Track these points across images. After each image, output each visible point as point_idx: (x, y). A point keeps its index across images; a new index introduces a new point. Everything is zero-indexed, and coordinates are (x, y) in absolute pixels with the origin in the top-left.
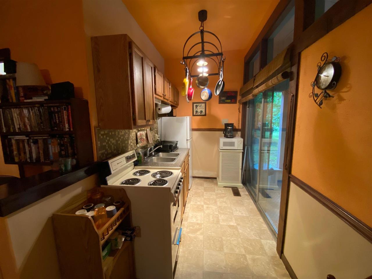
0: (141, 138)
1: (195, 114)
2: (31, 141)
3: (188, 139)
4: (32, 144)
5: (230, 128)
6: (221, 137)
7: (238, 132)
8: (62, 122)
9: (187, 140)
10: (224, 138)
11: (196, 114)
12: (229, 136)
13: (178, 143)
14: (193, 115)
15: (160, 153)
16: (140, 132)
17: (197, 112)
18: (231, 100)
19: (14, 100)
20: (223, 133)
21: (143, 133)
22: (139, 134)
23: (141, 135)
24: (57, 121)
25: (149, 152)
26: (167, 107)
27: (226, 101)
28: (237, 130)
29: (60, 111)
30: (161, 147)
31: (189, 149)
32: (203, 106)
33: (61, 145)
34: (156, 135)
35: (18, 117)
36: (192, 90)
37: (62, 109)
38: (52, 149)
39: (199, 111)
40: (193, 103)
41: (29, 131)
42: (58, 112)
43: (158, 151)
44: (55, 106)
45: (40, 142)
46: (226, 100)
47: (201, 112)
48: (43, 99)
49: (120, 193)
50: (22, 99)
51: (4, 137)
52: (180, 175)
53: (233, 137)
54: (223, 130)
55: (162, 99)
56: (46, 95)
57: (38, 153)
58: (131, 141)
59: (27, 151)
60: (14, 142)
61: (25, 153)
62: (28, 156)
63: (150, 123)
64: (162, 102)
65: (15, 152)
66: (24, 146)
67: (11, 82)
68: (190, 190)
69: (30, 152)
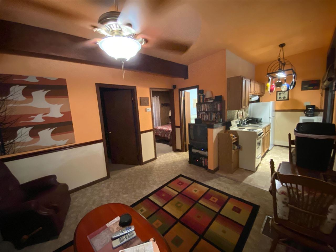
4: (207, 115)
5: (310, 109)
6: (302, 116)
7: (321, 112)
8: (217, 108)
9: (270, 117)
10: (304, 117)
11: (279, 99)
12: (309, 115)
13: (262, 119)
14: (277, 100)
15: (250, 124)
17: (280, 98)
18: (314, 87)
19: (202, 102)
20: (304, 113)
21: (241, 112)
22: (239, 113)
23: (240, 113)
25: (244, 122)
26: (255, 97)
28: (319, 111)
29: (217, 105)
30: (250, 120)
31: (271, 123)
32: (286, 93)
33: (216, 115)
34: (247, 114)
35: (203, 107)
38: (213, 117)
39: (282, 97)
41: (207, 111)
42: (216, 105)
43: (248, 123)
44: (216, 103)
45: (209, 114)
46: (308, 87)
47: (284, 97)
48: (212, 101)
49: (235, 133)
50: (205, 101)
51: (198, 113)
52: (262, 131)
53: (313, 116)
54: (304, 111)
55: (253, 94)
56: (213, 99)
57: (208, 118)
58: (235, 116)
59: (204, 117)
60: (200, 114)
61: (203, 118)
62: (204, 119)
63: (247, 107)
64: (252, 95)
65: (200, 118)
66: (203, 116)
67: (202, 97)
68: (270, 150)
69: (206, 117)
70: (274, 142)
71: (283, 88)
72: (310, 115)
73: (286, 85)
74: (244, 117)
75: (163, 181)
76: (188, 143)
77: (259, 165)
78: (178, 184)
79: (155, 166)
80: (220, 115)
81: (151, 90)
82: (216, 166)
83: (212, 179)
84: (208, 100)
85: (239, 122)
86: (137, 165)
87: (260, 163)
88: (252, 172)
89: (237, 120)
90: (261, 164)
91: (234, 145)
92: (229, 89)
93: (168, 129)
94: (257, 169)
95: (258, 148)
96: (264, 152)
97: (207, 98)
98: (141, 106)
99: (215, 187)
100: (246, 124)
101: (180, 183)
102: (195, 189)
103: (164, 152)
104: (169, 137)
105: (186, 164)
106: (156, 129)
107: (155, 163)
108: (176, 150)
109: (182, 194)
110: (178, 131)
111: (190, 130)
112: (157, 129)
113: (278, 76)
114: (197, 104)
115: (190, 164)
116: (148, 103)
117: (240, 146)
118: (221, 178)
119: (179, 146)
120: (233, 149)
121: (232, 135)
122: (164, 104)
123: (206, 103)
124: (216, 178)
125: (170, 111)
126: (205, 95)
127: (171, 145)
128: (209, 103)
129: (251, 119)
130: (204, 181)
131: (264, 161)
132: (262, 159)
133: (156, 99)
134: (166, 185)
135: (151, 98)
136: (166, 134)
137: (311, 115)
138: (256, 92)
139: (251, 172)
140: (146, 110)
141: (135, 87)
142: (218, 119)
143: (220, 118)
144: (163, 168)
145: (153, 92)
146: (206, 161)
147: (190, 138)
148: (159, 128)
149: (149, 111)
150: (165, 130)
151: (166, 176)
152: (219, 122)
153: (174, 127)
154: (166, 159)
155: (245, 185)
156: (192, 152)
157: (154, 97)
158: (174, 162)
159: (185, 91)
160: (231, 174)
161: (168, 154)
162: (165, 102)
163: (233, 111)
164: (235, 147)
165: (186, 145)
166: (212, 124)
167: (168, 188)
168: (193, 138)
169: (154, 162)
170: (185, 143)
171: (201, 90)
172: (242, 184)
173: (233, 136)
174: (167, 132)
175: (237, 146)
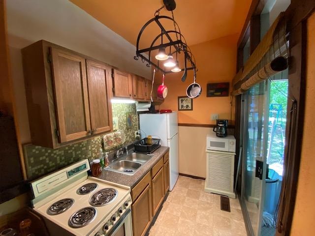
0: (108, 140)
5: (221, 125)
7: (232, 130)
9: (168, 139)
11: (182, 108)
12: (220, 134)
14: (179, 110)
18: (222, 93)
20: (214, 130)
21: (110, 135)
36: (164, 88)
40: (179, 98)
46: (215, 93)
47: (187, 106)
54: (214, 126)
68: (171, 191)
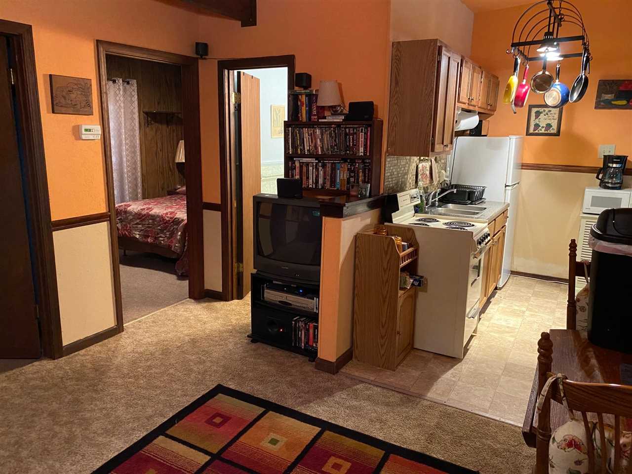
0: (423, 173)
1: (531, 131)
2: (320, 164)
3: (507, 184)
4: (320, 168)
5: (614, 165)
6: (591, 186)
8: (356, 145)
9: (506, 186)
10: (599, 189)
11: (535, 130)
12: (610, 185)
13: (486, 191)
14: (528, 134)
15: (450, 204)
16: (423, 164)
17: (537, 126)
18: (628, 102)
19: (304, 120)
20: (597, 177)
21: (427, 165)
22: (420, 166)
23: (423, 168)
24: (351, 144)
25: (432, 199)
26: (470, 117)
27: (613, 102)
29: (356, 133)
31: (509, 204)
32: (555, 114)
33: (350, 171)
34: (444, 172)
35: (309, 138)
36: (527, 87)
37: (359, 131)
38: (340, 176)
39: (543, 124)
40: (532, 107)
41: (320, 153)
42: (353, 134)
43: (444, 201)
44: (351, 128)
45: (329, 165)
46: (615, 101)
47: (549, 126)
48: (339, 119)
49: (407, 233)
50: (314, 118)
51: (289, 159)
52: (486, 230)
53: (620, 188)
54: (598, 171)
55: (466, 107)
56: (341, 114)
57: (325, 179)
58: (410, 176)
59: (311, 176)
60: (297, 164)
61: (308, 178)
62: (311, 181)
63: (447, 149)
64: (463, 110)
65: (297, 177)
66: (308, 170)
67: (304, 98)
68: (500, 289)
69: (316, 177)
70: (512, 263)
71: (550, 96)
72: (611, 183)
73: (558, 87)
74: (435, 183)
75: (149, 418)
76: (249, 268)
77: (472, 337)
78: (210, 422)
79: (117, 361)
80: (364, 172)
81: (101, 49)
82: (344, 350)
83: (330, 392)
84: (327, 113)
85: (421, 196)
86: (37, 358)
87: (475, 331)
88: (453, 360)
89: (414, 192)
90: (478, 335)
91: (404, 274)
92: (396, 81)
93: (171, 213)
94: (466, 350)
95: (472, 284)
96: (485, 296)
97: (323, 108)
98: (53, 112)
99: (340, 423)
100: (439, 206)
101: (218, 420)
102: (273, 436)
103: (156, 302)
104: (176, 246)
105: (237, 345)
106: (122, 214)
107: (116, 348)
108: (200, 294)
109: (223, 460)
110: (212, 221)
111: (260, 219)
112: (126, 212)
113: (542, 55)
114: (287, 125)
115: (253, 346)
116: (89, 105)
117: (422, 277)
118: (360, 386)
119: (214, 279)
120: (401, 289)
121: (398, 240)
122: (160, 114)
123: (319, 125)
124: (342, 387)
125: (182, 143)
126: (316, 96)
127: (181, 277)
128: (330, 124)
129: (455, 191)
130: (302, 403)
131: (487, 323)
132: (480, 319)
133: (125, 90)
134: (162, 430)
135: (103, 83)
136: (162, 231)
137: (615, 184)
138: (473, 103)
139: (450, 360)
140: (76, 132)
141: (29, 28)
142: (358, 182)
143: (364, 182)
144: (150, 367)
145: (109, 58)
146: (311, 331)
147: (258, 250)
148: (135, 207)
149: (91, 137)
150: (158, 216)
151: (162, 397)
152: (361, 194)
153: (196, 207)
154: (162, 329)
155: (434, 404)
156: (266, 302)
157: (114, 82)
158: (194, 342)
159: (242, 71)
160: (389, 373)
161: (169, 311)
162: (162, 109)
163: (403, 160)
164: (405, 283)
165: (240, 276)
166: (338, 200)
167: (169, 440)
168: (267, 249)
169: (111, 342)
170: (238, 267)
171: (300, 75)
172: (426, 403)
173: (403, 243)
174: (169, 224)
175: (411, 278)
